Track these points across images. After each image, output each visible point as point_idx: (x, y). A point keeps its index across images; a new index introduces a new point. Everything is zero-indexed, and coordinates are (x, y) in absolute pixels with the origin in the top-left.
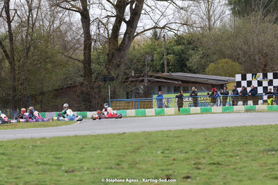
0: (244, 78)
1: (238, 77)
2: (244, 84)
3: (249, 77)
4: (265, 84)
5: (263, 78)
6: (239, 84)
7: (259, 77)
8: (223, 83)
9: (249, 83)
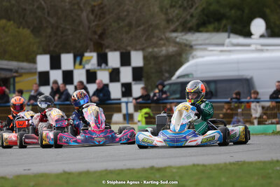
0: (56, 64)
1: (43, 62)
2: (56, 76)
3: (67, 61)
4: (103, 77)
5: (99, 64)
6: (44, 78)
7: (88, 61)
8: (8, 74)
9: (68, 77)
